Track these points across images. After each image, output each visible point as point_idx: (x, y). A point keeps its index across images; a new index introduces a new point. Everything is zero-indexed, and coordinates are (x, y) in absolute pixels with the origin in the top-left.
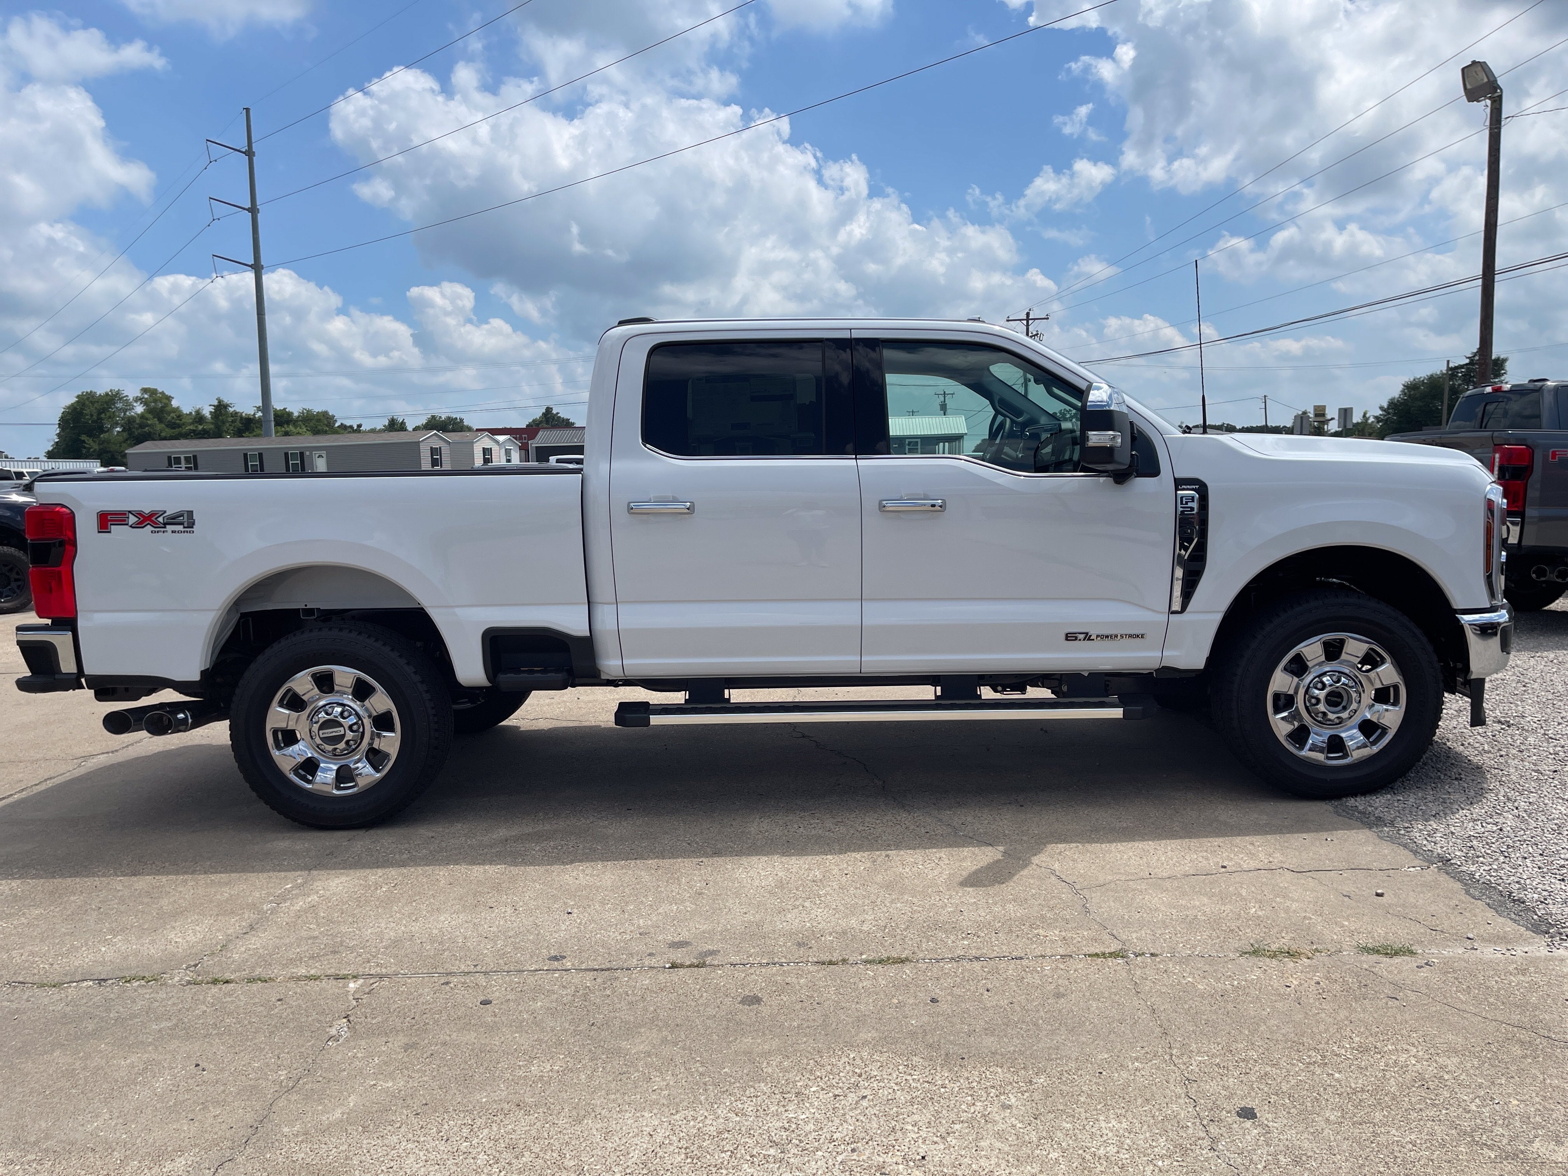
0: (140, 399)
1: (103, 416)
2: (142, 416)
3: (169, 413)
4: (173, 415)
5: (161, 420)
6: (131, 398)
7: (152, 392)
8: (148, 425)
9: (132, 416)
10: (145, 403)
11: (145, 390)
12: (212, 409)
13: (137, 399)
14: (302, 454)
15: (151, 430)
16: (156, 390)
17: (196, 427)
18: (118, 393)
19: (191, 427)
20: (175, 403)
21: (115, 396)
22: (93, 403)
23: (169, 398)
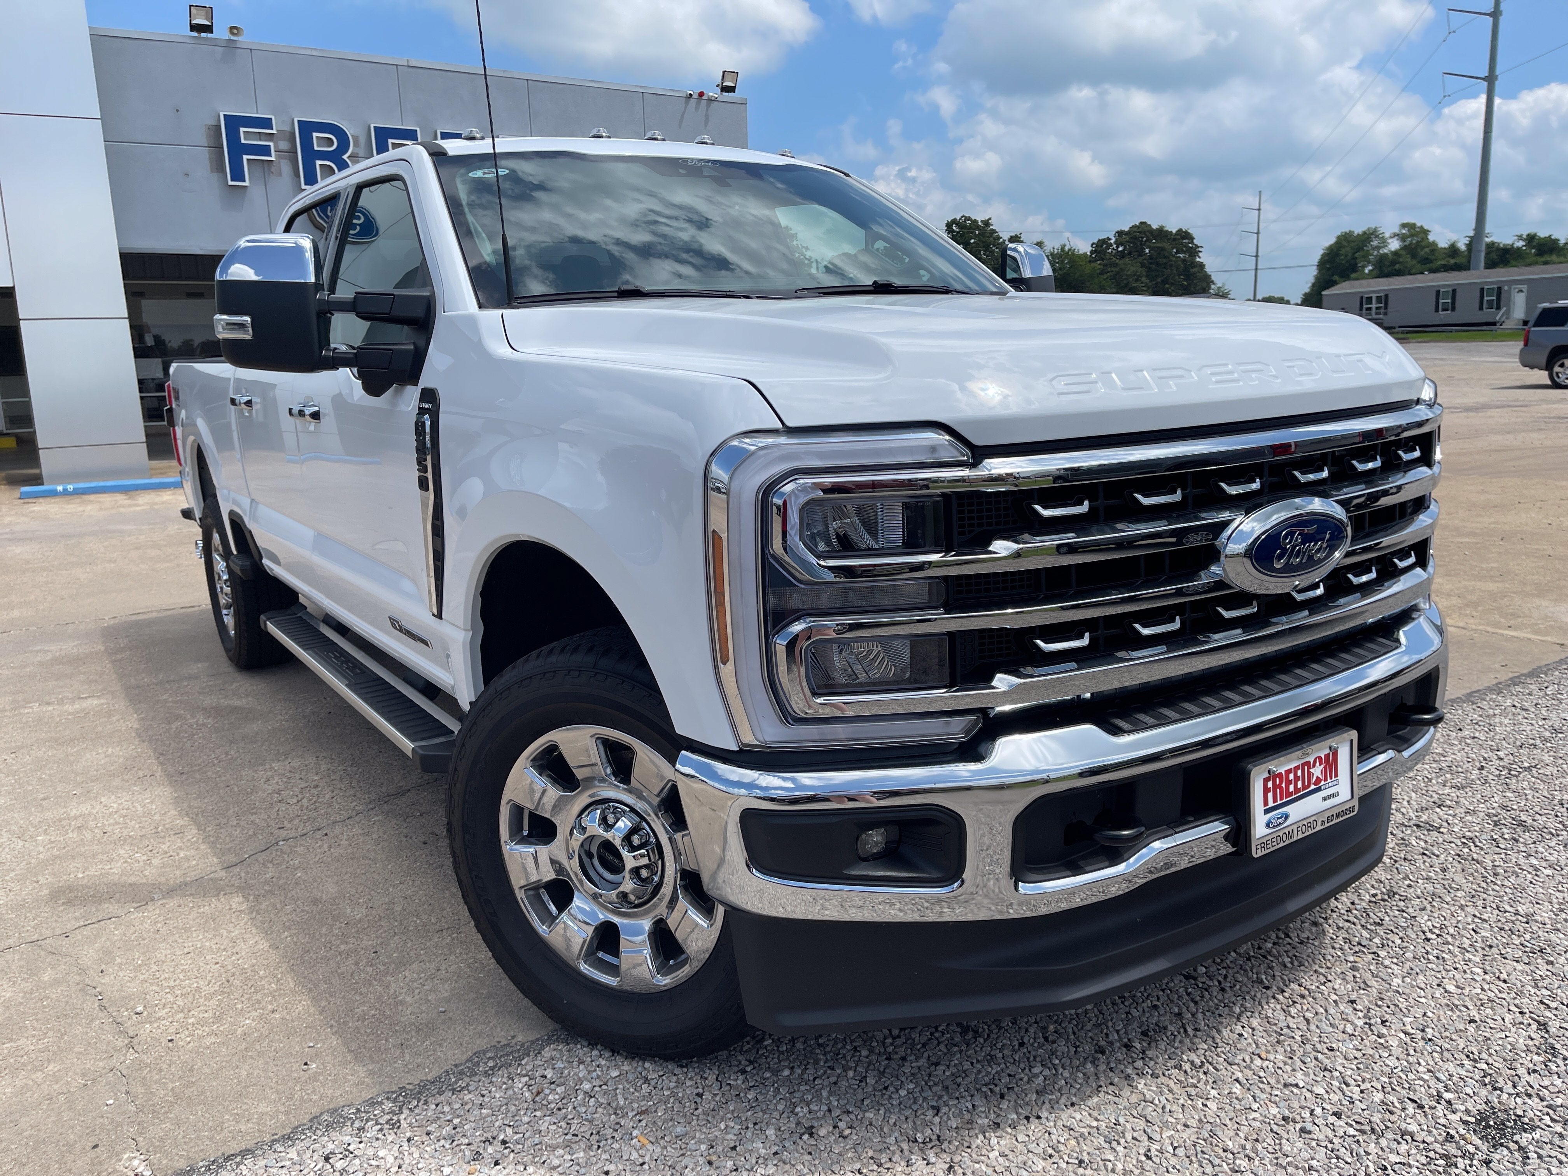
0: (1398, 235)
1: (1357, 255)
2: (1395, 253)
3: (1423, 247)
4: (1427, 250)
5: (1414, 256)
6: (1387, 235)
7: (1411, 226)
8: (1399, 263)
9: (1386, 254)
10: (1402, 238)
11: (1404, 226)
12: (1466, 241)
13: (1395, 235)
14: (1499, 289)
15: (1402, 267)
16: (1414, 224)
17: (1449, 261)
18: (1375, 230)
19: (1443, 262)
20: (1431, 238)
21: (1372, 234)
22: (1349, 242)
23: (1426, 232)
